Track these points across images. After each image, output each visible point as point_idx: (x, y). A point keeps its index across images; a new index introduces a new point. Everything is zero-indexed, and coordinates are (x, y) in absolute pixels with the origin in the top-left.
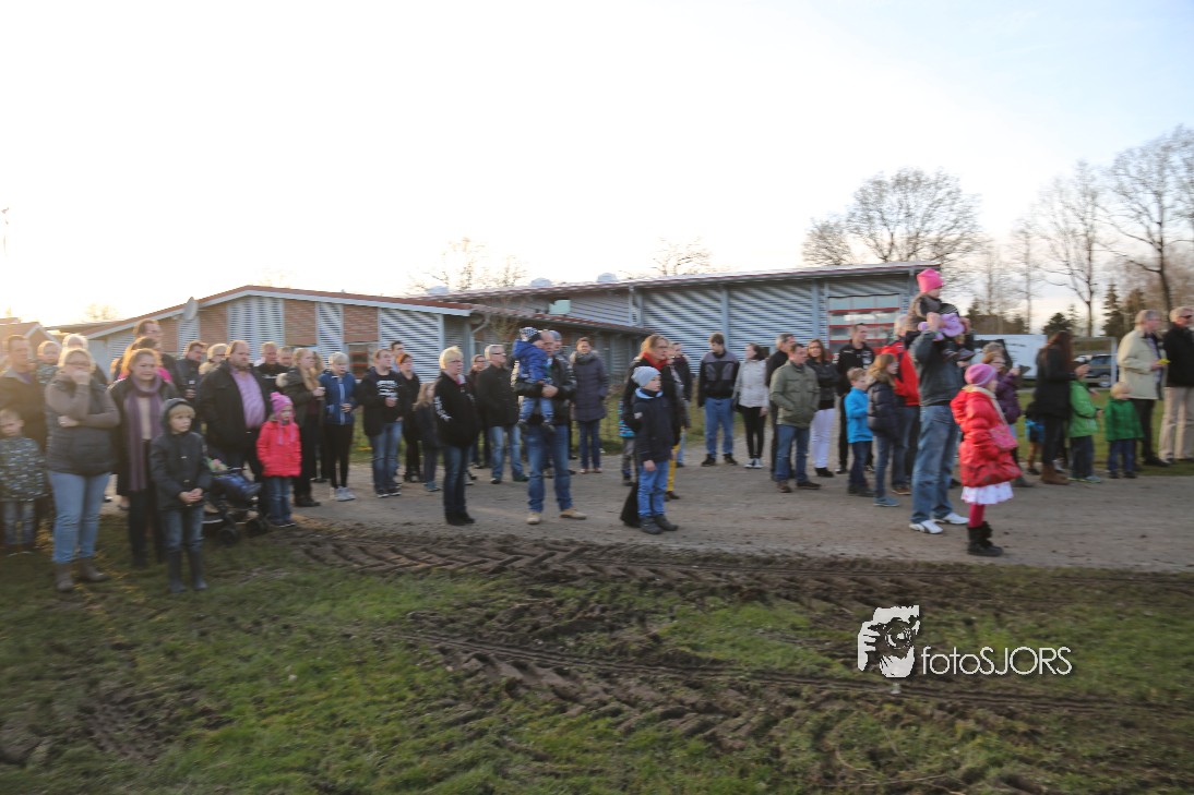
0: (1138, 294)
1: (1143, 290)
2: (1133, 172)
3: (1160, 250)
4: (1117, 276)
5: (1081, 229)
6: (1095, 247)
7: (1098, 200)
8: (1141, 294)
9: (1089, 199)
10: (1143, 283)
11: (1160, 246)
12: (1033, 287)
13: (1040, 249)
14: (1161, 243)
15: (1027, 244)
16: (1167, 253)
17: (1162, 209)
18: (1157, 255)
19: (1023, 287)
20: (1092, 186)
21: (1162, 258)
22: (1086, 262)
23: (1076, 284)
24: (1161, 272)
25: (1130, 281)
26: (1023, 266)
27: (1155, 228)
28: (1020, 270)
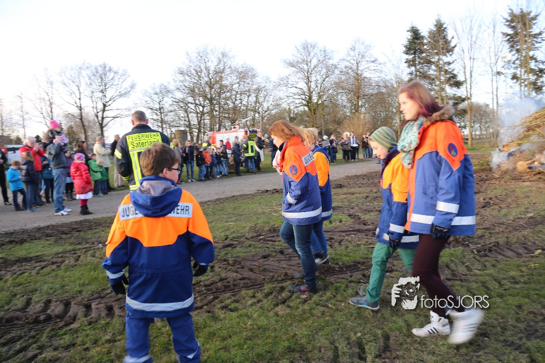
0: (71, 127)
1: (73, 126)
2: (68, 76)
3: (81, 110)
4: (62, 120)
5: (47, 98)
6: (53, 106)
7: (53, 86)
8: (73, 128)
9: (49, 85)
10: (73, 123)
11: (81, 108)
12: (26, 123)
13: (28, 106)
14: (81, 107)
15: (21, 102)
16: (82, 111)
17: (80, 93)
18: (79, 111)
19: (21, 122)
20: (51, 79)
21: (81, 113)
22: (50, 114)
23: (46, 123)
24: (81, 119)
25: (68, 122)
26: (21, 113)
27: (78, 101)
28: (19, 114)
